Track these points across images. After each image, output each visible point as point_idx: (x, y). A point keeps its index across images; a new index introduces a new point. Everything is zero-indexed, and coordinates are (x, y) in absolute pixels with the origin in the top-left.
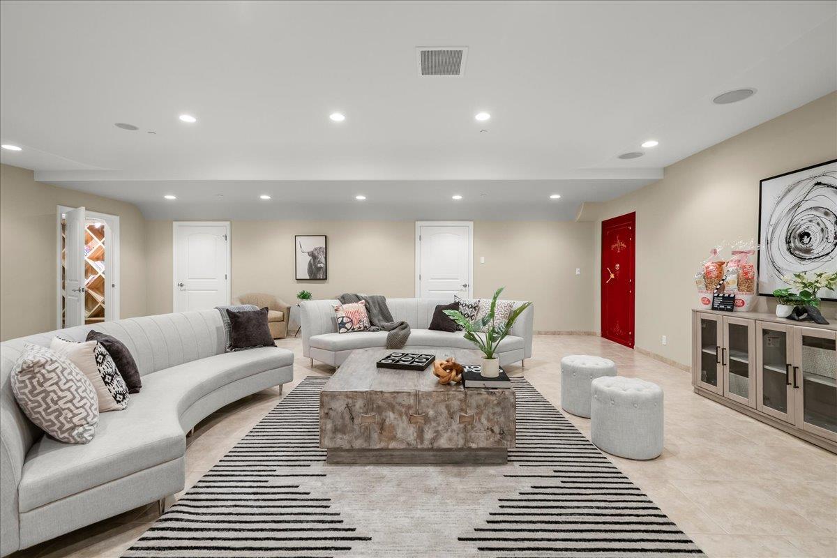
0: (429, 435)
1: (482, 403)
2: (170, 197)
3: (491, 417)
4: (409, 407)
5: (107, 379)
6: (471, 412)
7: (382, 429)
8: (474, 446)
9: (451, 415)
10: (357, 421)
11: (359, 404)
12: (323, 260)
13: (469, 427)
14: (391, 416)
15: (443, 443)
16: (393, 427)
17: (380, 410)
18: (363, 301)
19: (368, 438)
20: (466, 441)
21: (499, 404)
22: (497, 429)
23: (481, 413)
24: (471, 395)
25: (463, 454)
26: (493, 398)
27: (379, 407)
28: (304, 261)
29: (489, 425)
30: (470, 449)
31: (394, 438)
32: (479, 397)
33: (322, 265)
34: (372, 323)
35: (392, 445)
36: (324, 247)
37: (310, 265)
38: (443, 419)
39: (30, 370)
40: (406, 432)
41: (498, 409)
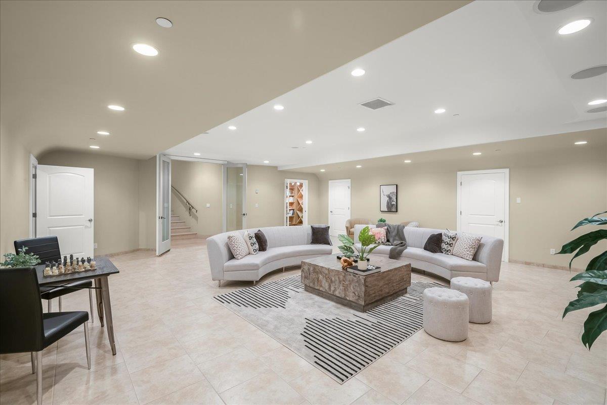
0: (332, 289)
1: (351, 279)
2: (323, 170)
3: (355, 287)
4: (326, 275)
5: (253, 244)
6: (347, 283)
7: (318, 281)
8: (348, 299)
9: (340, 282)
10: (311, 276)
11: (312, 269)
12: (395, 200)
13: (346, 289)
14: (321, 277)
15: (337, 293)
16: (321, 282)
17: (317, 273)
18: (386, 227)
19: (314, 284)
20: (345, 296)
21: (357, 282)
22: (357, 294)
23: (350, 284)
24: (347, 275)
25: (346, 302)
26: (355, 278)
27: (317, 272)
28: (385, 200)
29: (353, 290)
30: (346, 299)
31: (321, 286)
32: (349, 276)
33: (394, 203)
34: (388, 241)
35: (321, 289)
36: (396, 191)
37: (388, 203)
38: (337, 282)
39: (229, 238)
40: (325, 285)
41: (357, 284)
